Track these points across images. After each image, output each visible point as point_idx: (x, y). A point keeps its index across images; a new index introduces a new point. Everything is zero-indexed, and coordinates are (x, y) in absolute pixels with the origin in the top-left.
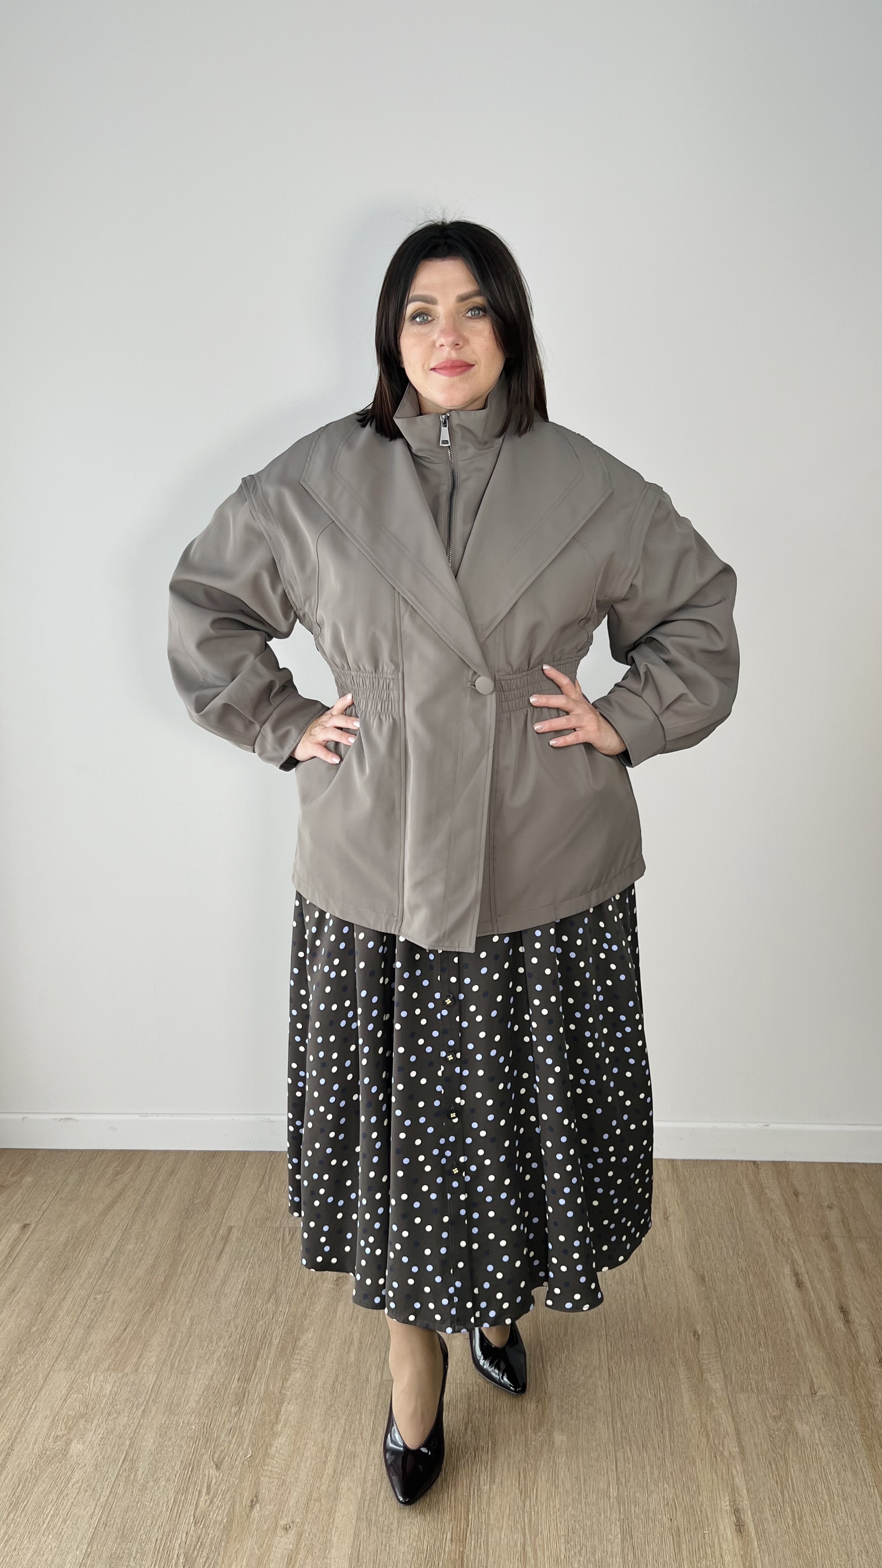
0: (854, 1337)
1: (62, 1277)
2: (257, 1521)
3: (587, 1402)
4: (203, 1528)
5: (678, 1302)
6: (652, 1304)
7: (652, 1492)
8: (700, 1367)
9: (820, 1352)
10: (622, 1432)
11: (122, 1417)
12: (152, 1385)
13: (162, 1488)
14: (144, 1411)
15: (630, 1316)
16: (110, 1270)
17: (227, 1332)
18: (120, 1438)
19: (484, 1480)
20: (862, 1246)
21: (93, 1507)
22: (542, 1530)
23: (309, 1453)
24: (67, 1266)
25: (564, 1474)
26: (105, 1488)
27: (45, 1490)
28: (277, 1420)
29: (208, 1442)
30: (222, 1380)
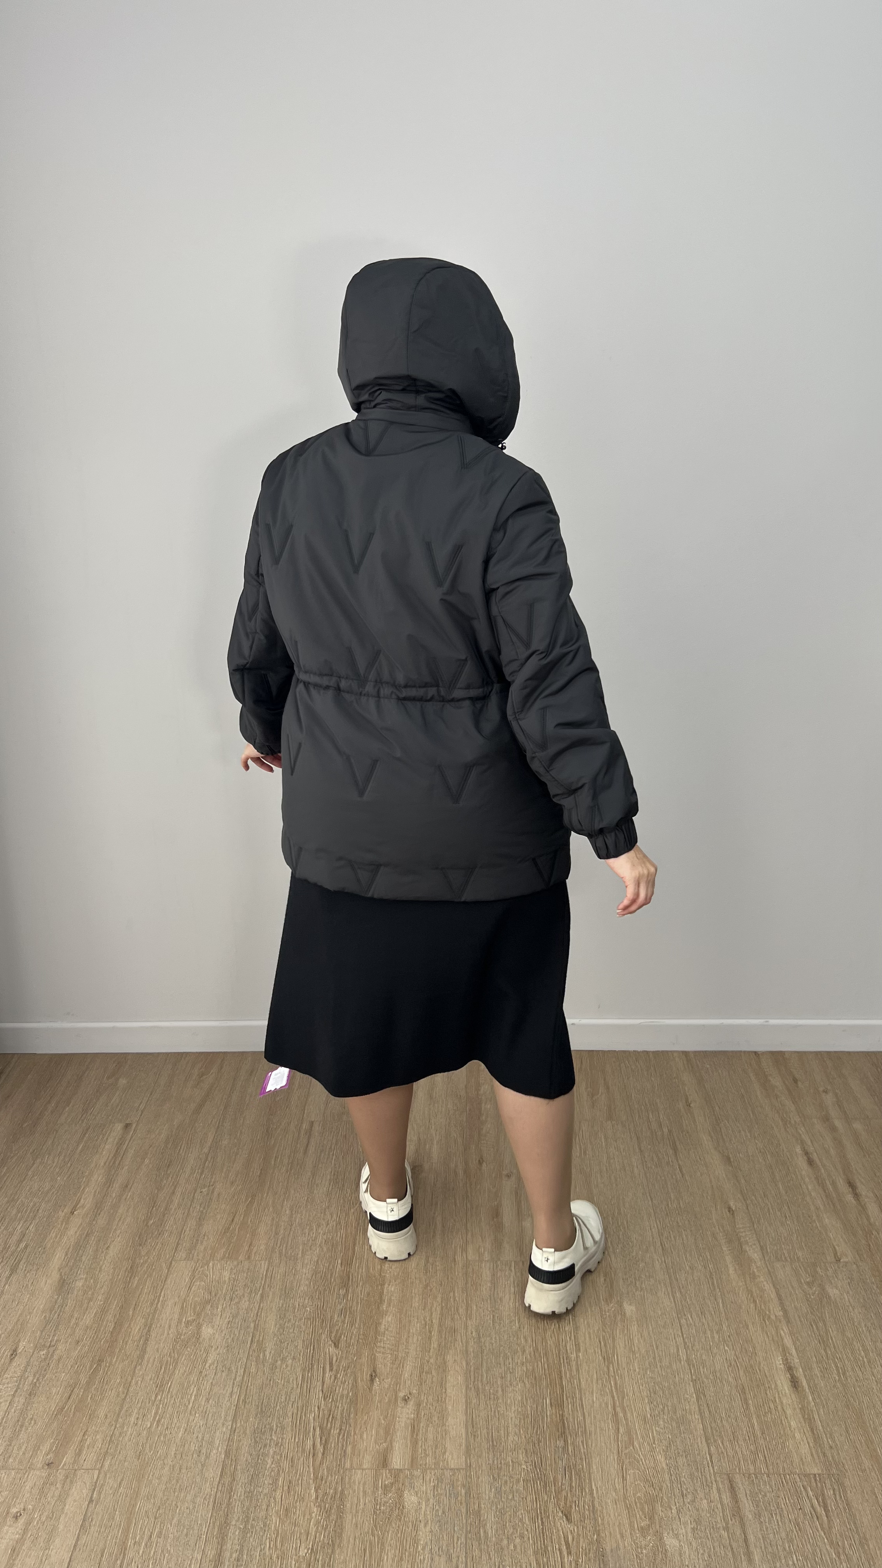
0: (863, 1208)
1: (169, 1172)
2: (379, 1394)
3: (647, 1274)
4: (332, 1401)
5: (711, 1181)
6: (689, 1183)
7: (716, 1354)
8: (739, 1240)
9: (837, 1223)
10: (681, 1301)
11: (243, 1302)
12: (265, 1272)
13: (290, 1366)
14: (262, 1296)
15: (672, 1195)
16: (211, 1164)
17: (324, 1219)
18: (245, 1321)
19: (570, 1349)
20: (857, 1126)
21: (231, 1386)
22: (627, 1394)
23: (414, 1329)
24: (171, 1162)
25: (638, 1341)
26: (239, 1368)
27: (185, 1372)
28: (381, 1301)
29: (323, 1321)
30: (327, 1265)
